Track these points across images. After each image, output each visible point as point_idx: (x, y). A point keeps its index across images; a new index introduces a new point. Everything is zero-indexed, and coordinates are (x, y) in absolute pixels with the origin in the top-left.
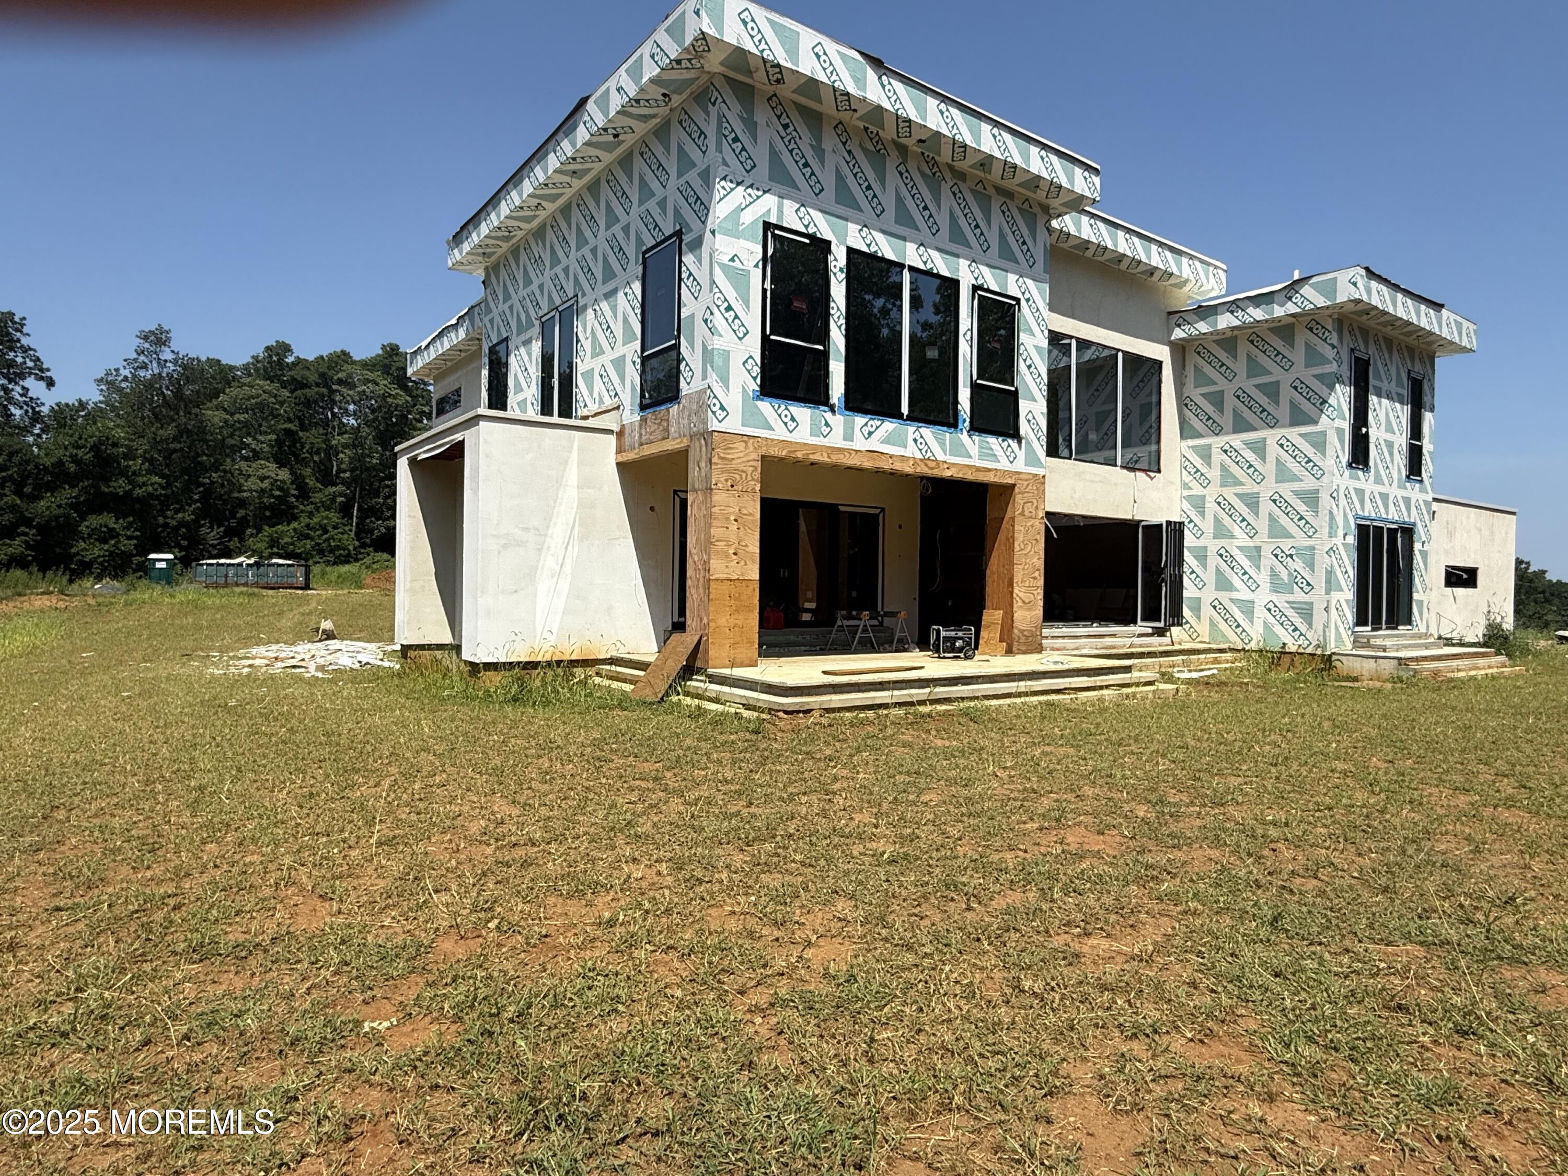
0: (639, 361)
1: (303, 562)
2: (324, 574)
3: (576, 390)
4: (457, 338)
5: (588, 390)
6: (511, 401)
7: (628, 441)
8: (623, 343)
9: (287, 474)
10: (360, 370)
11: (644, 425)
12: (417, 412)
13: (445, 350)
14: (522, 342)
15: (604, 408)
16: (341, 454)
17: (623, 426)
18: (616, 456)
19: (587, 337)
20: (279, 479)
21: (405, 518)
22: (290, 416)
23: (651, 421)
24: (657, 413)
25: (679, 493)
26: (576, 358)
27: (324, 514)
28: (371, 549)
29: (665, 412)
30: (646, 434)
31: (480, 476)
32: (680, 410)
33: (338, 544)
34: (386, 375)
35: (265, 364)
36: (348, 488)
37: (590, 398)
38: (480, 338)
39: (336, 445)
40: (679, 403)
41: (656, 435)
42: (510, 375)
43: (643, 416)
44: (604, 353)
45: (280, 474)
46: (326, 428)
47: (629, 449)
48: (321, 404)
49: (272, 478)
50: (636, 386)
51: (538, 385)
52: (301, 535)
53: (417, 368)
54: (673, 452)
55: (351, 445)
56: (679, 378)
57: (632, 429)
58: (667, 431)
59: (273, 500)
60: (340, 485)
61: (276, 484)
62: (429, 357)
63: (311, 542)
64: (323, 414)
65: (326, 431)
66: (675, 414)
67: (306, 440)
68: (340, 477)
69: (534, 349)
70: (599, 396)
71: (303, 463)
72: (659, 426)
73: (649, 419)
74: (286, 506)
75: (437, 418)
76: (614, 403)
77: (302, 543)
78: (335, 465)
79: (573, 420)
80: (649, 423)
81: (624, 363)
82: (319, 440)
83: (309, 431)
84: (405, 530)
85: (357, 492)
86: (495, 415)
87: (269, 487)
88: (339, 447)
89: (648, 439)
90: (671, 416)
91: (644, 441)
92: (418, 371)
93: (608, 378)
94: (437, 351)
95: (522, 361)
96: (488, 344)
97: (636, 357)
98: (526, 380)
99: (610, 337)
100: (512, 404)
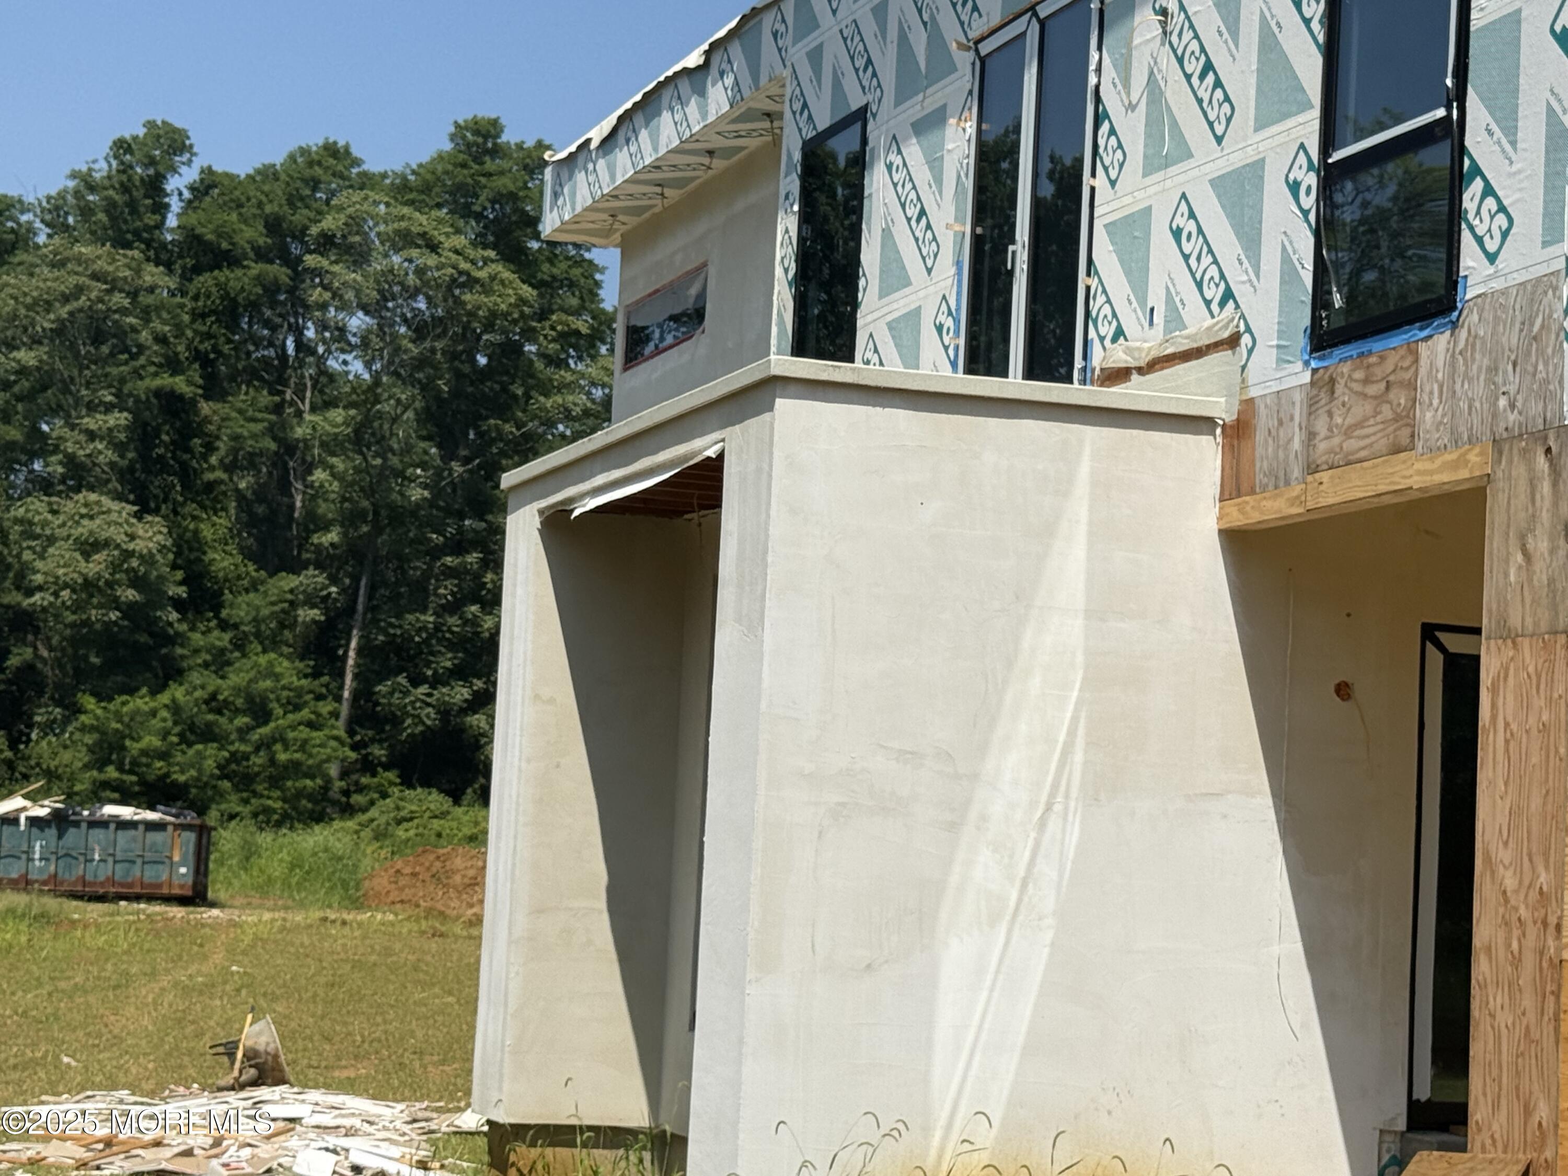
0: (1311, 180)
1: (190, 817)
2: (249, 853)
3: (1089, 281)
4: (704, 114)
5: (1129, 282)
6: (870, 318)
7: (1267, 458)
8: (1256, 119)
9: (160, 532)
10: (387, 205)
11: (1323, 402)
12: (553, 333)
13: (662, 151)
14: (913, 125)
15: (1181, 344)
16: (320, 470)
17: (1249, 405)
18: (1221, 508)
19: (1130, 102)
20: (137, 548)
21: (523, 702)
22: (176, 354)
23: (1351, 389)
24: (1373, 359)
25: (1443, 637)
26: (1093, 175)
27: (263, 660)
28: (391, 775)
29: (1402, 358)
30: (1332, 431)
31: (769, 578)
32: (1457, 351)
33: (297, 756)
34: (462, 217)
35: (111, 192)
36: (334, 580)
37: (1135, 311)
38: (776, 113)
39: (305, 441)
40: (1455, 325)
41: (1368, 436)
42: (869, 232)
43: (1321, 371)
44: (1190, 156)
45: (141, 532)
46: (280, 388)
47: (1267, 485)
48: (268, 313)
49: (118, 546)
50: (1299, 267)
51: (958, 264)
52: (192, 728)
53: (573, 209)
54: (1427, 495)
55: (349, 442)
56: (1456, 235)
57: (1282, 415)
58: (1407, 425)
59: (114, 615)
60: (311, 567)
61: (126, 566)
62: (613, 177)
63: (219, 749)
64: (271, 344)
65: (277, 399)
66: (1440, 363)
67: (219, 429)
68: (312, 544)
69: (950, 146)
70: (1167, 303)
71: (208, 499)
72: (1378, 405)
73: (1342, 382)
74: (151, 634)
75: (626, 369)
76: (1220, 325)
77: (191, 752)
78: (298, 504)
79: (1076, 385)
80: (1344, 394)
81: (1260, 188)
82: (258, 427)
83: (230, 398)
84: (521, 744)
85: (362, 591)
86: (824, 376)
87: (107, 576)
88: (314, 446)
89: (1338, 450)
90: (1423, 371)
91: (1324, 458)
92: (575, 220)
93: (1201, 239)
94: (639, 156)
95: (909, 186)
96: (800, 130)
97: (1300, 167)
98: (920, 250)
99: (1210, 102)
100: (871, 335)
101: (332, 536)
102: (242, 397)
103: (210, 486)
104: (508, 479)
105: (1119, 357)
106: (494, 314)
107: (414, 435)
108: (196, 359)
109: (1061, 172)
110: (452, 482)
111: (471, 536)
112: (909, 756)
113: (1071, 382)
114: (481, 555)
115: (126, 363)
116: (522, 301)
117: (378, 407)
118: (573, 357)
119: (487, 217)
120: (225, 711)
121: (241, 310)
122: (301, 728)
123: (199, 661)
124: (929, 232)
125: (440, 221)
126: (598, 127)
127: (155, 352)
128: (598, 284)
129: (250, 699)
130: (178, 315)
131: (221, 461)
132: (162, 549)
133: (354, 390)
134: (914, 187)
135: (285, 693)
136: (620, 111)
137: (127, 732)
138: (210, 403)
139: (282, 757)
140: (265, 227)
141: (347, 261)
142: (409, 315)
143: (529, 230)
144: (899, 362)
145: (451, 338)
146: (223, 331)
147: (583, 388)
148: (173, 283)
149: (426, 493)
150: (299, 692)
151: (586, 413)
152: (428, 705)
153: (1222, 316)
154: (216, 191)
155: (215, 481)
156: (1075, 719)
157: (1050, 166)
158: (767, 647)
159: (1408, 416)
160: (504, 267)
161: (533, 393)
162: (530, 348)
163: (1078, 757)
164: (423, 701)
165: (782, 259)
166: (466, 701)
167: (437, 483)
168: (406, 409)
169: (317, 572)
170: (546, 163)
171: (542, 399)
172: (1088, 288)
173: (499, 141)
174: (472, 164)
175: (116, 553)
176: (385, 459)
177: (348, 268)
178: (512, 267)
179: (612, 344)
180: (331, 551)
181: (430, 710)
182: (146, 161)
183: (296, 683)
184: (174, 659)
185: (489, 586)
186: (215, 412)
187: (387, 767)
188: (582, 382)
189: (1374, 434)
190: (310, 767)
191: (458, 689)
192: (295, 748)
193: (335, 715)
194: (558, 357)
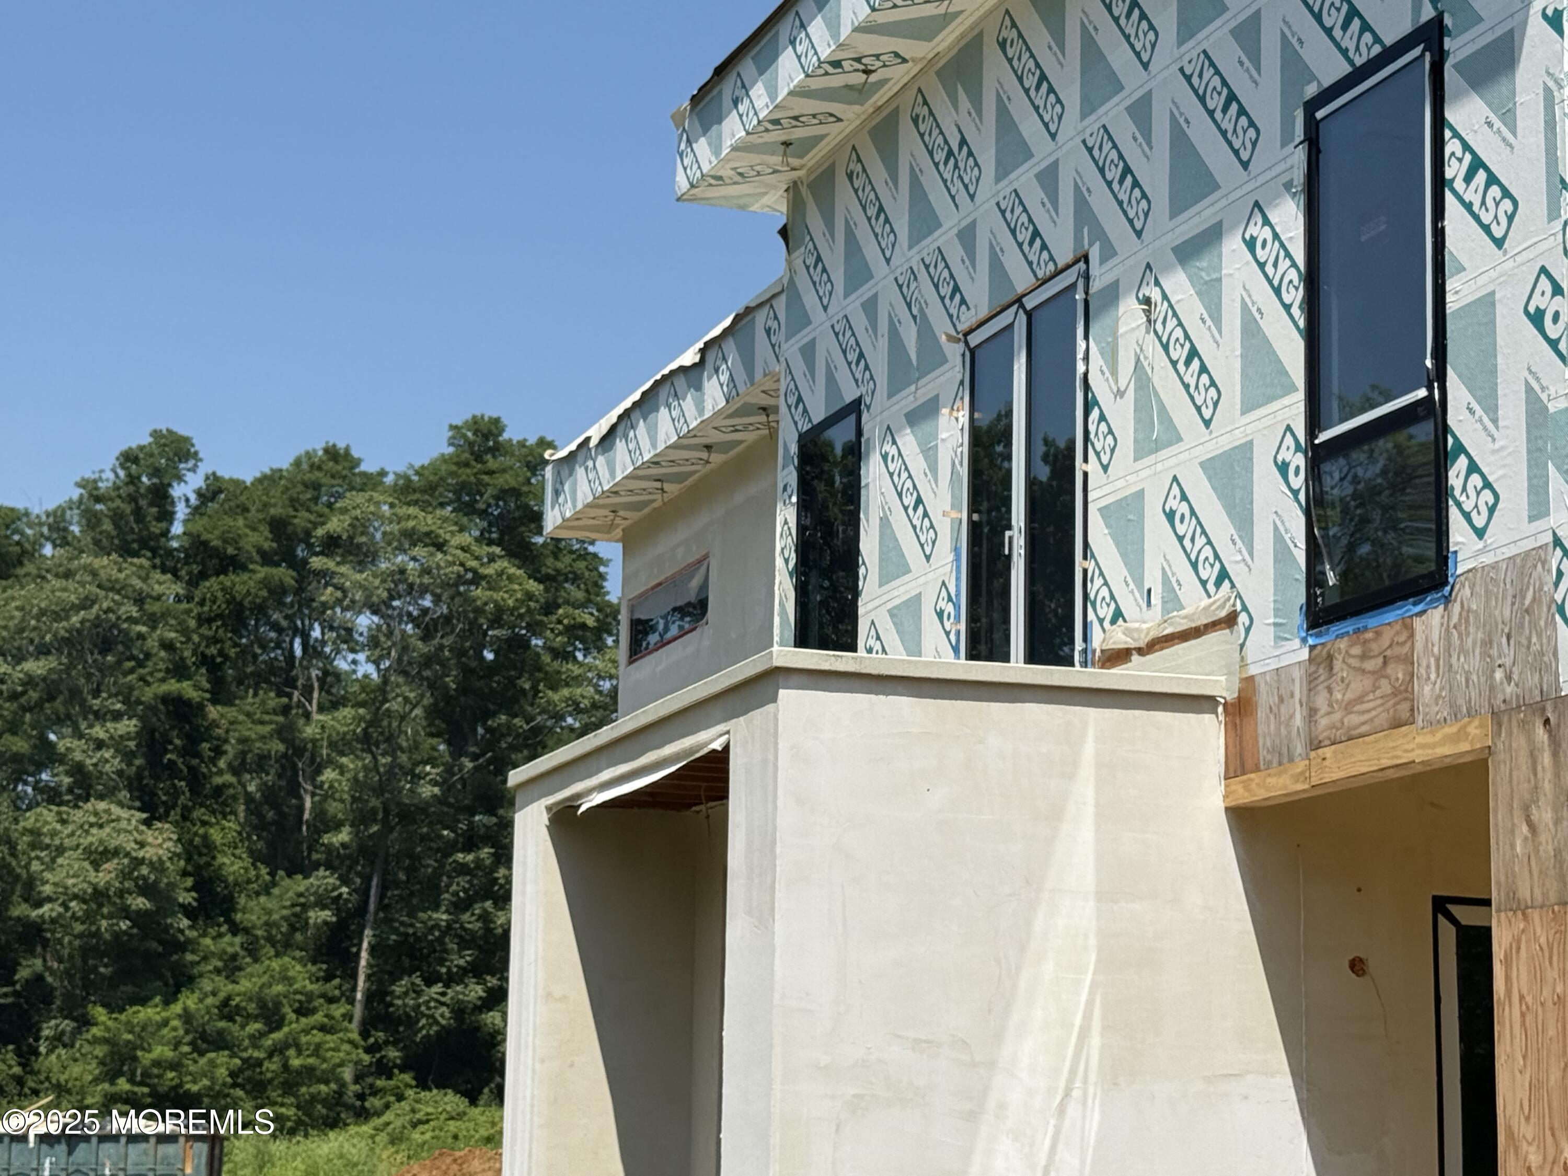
0: (1299, 460)
2: (262, 1162)
3: (1086, 564)
4: (701, 410)
5: (1126, 565)
6: (870, 606)
7: (1270, 734)
8: (1242, 403)
9: (170, 839)
10: (392, 506)
11: (1322, 678)
12: (560, 627)
13: (661, 447)
14: (907, 415)
15: (1180, 624)
16: (329, 770)
17: (1249, 682)
18: (1226, 786)
19: (1118, 390)
20: (147, 856)
21: (535, 1002)
22: (182, 659)
23: (1349, 666)
24: (1369, 635)
25: (1454, 909)
26: (1086, 460)
27: (275, 964)
28: (407, 1077)
29: (1397, 633)
30: (1333, 707)
31: (778, 869)
32: (1452, 625)
33: (311, 1061)
34: (466, 515)
35: (118, 502)
36: (345, 881)
37: (1132, 592)
38: (771, 406)
39: (314, 741)
40: (1447, 600)
41: (1369, 711)
42: (868, 521)
43: (1319, 648)
44: (1179, 439)
45: (150, 840)
46: (287, 690)
47: (1270, 762)
48: (276, 616)
49: (127, 854)
50: (1291, 546)
51: (956, 550)
52: (203, 1036)
53: (575, 506)
54: (1429, 768)
55: (358, 740)
56: (1444, 514)
57: (1282, 691)
58: (1406, 699)
59: (124, 925)
60: (322, 868)
61: (136, 874)
62: (613, 474)
63: (231, 1057)
64: (278, 645)
65: (285, 700)
66: (1435, 637)
67: (227, 731)
68: (323, 845)
69: (943, 435)
70: (1164, 584)
71: (217, 803)
72: (1377, 680)
73: (1340, 658)
74: (160, 942)
75: (631, 662)
76: (1218, 604)
77: (203, 1061)
78: (308, 804)
79: (1078, 667)
80: (1342, 670)
81: (1249, 470)
82: (266, 729)
83: (237, 702)
84: (534, 1043)
85: (373, 891)
86: (826, 666)
87: (117, 885)
88: (322, 747)
89: (1339, 725)
90: (1419, 645)
91: (1325, 734)
92: (577, 517)
93: (1194, 521)
94: (638, 452)
95: (904, 475)
96: (796, 423)
97: (1288, 448)
98: (918, 537)
99: (1197, 387)
100: (873, 623)
101: (344, 836)
102: (250, 701)
103: (218, 791)
104: (515, 777)
105: (1118, 638)
106: (500, 610)
107: (422, 733)
108: (203, 663)
109: (1055, 456)
110: (461, 778)
111: (482, 831)
112: (924, 1045)
113: (1073, 665)
114: (492, 850)
115: (132, 671)
116: (530, 596)
117: (387, 705)
118: (580, 650)
119: (492, 514)
120: (238, 1018)
121: (248, 613)
122: (315, 1032)
123: (210, 968)
124: (926, 520)
125: (445, 520)
126: (597, 426)
127: (162, 659)
128: (602, 577)
129: (262, 1003)
130: (184, 621)
131: (230, 765)
132: (174, 856)
133: (363, 689)
134: (910, 477)
135: (298, 997)
136: (619, 410)
137: (139, 1042)
138: (219, 708)
139: (296, 1062)
140: (271, 532)
141: (351, 561)
142: (415, 613)
143: (533, 526)
144: (901, 648)
145: (458, 635)
146: (230, 635)
147: (591, 680)
148: (179, 588)
149: (436, 790)
150: (310, 996)
151: (594, 706)
152: (443, 1004)
153: (1217, 597)
154: (222, 496)
155: (224, 785)
156: (1090, 1003)
157: (1044, 449)
158: (778, 940)
159: (1406, 691)
160: (509, 562)
161: (541, 686)
162: (537, 642)
163: (1095, 1040)
164: (437, 1001)
165: (782, 549)
166: (480, 998)
167: (445, 781)
168: (414, 707)
169: (328, 873)
170: (547, 462)
171: (550, 693)
172: (1085, 571)
173: (501, 439)
174: (473, 463)
175: (126, 861)
176: (395, 758)
177: (354, 568)
178: (517, 562)
179: (617, 635)
180: (342, 851)
181: (444, 1009)
182: (150, 471)
183: (310, 987)
184: (185, 966)
185: (502, 881)
186: (222, 716)
187: (403, 1069)
188: (590, 675)
189: (1374, 709)
190: (323, 1071)
191: (472, 986)
192: (308, 1052)
193: (349, 1017)
194: (565, 651)
